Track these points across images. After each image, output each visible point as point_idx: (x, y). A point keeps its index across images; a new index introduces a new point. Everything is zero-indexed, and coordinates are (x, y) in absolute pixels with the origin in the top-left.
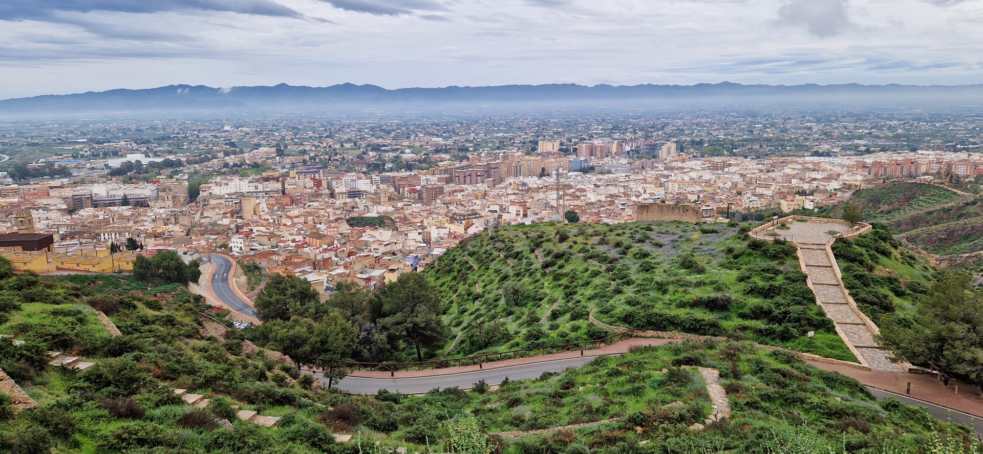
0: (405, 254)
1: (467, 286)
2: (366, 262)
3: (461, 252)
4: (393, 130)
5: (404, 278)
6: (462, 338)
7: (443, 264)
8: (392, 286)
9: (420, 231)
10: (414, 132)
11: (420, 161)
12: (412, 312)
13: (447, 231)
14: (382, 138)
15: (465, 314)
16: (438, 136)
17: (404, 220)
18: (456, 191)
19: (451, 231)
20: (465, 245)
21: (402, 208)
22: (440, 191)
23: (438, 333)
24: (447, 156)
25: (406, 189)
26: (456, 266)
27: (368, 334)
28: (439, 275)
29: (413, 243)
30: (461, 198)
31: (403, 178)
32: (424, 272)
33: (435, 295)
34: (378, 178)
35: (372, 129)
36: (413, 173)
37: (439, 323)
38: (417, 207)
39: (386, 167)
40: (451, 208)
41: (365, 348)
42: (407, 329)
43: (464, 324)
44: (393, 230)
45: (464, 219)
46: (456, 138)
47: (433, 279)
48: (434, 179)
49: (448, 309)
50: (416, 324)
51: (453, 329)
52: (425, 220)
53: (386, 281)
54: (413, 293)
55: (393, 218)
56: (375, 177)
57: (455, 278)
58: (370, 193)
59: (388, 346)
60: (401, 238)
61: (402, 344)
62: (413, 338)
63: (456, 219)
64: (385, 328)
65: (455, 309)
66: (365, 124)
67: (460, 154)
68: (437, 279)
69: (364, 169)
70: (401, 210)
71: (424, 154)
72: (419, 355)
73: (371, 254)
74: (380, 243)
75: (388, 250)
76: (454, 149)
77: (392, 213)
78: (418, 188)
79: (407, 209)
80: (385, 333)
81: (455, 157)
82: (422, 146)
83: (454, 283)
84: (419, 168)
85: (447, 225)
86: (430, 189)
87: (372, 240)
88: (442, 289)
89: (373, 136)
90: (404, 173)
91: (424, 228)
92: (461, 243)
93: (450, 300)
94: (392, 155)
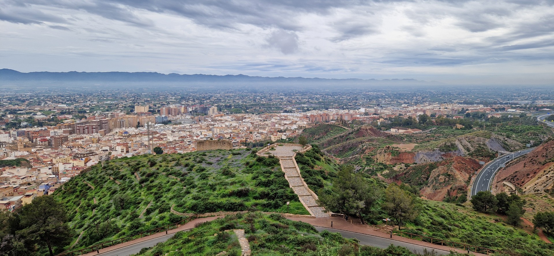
0: (38, 184)
1: (87, 201)
2: (6, 192)
3: (82, 178)
4: (27, 100)
5: (37, 200)
6: (84, 236)
7: (68, 188)
8: (27, 207)
9: (50, 167)
10: (44, 101)
11: (49, 120)
12: (44, 223)
13: (71, 165)
14: (18, 105)
15: (86, 219)
16: (62, 103)
17: (37, 160)
18: (77, 139)
19: (75, 165)
20: (85, 174)
21: (36, 152)
22: (66, 139)
23: (66, 234)
24: (70, 116)
25: (38, 139)
26: (78, 188)
27: (9, 242)
28: (65, 195)
29: (45, 175)
30: (81, 143)
31: (35, 132)
32: (53, 194)
33: (62, 209)
34: (15, 133)
35: (10, 99)
36: (43, 128)
37: (66, 228)
38: (47, 151)
39: (22, 125)
40: (74, 150)
41: (6, 253)
42: (40, 235)
43: (85, 226)
44: (28, 168)
45: (84, 157)
46: (77, 105)
47: (61, 199)
48: (60, 132)
49: (73, 217)
50: (48, 231)
51: (77, 230)
52: (54, 160)
53: (23, 204)
54: (45, 210)
55: (28, 159)
56: (13, 132)
57: (77, 196)
58: (9, 144)
59: (26, 249)
60: (35, 173)
61: (37, 246)
62: (46, 241)
63: (78, 157)
64: (22, 237)
65: (78, 216)
66: (4, 96)
67: (80, 115)
68: (64, 198)
69: (4, 127)
70: (34, 154)
71: (52, 116)
72: (51, 251)
73: (10, 186)
74: (18, 177)
75: (24, 182)
76: (75, 111)
77: (27, 156)
78: (48, 138)
79: (39, 153)
80: (23, 240)
81: (76, 116)
82: (50, 110)
83: (77, 199)
84: (48, 125)
85: (71, 161)
86: (58, 138)
87: (11, 176)
88: (68, 204)
89: (10, 103)
90: (36, 129)
91: (53, 164)
92: (81, 172)
93: (75, 211)
94: (26, 116)
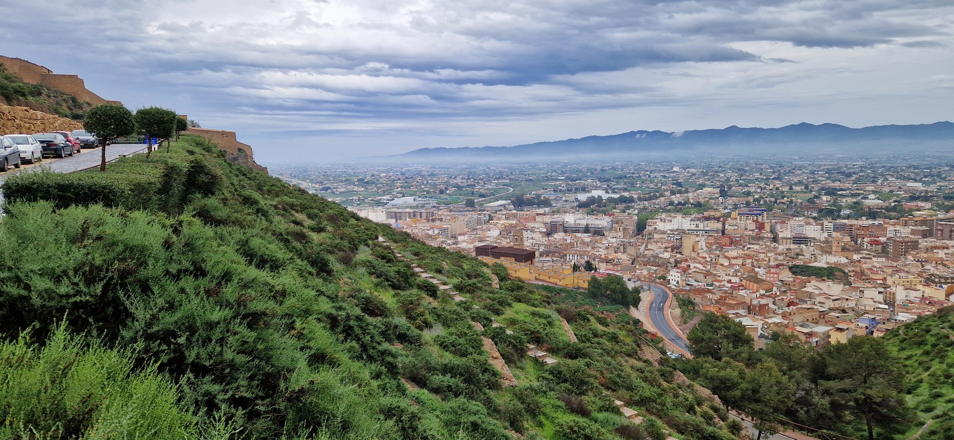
0: (859, 314)
1: (944, 366)
2: (809, 315)
3: (938, 322)
4: (854, 173)
5: (858, 341)
6: (934, 429)
7: (911, 333)
8: (840, 348)
9: (882, 290)
10: (883, 175)
11: (888, 209)
12: (865, 382)
13: (919, 294)
14: (839, 181)
15: (940, 399)
16: (915, 180)
17: (861, 275)
18: (936, 248)
19: (926, 295)
20: (946, 315)
21: (859, 261)
22: (915, 245)
23: (898, 413)
24: (928, 205)
25: (866, 240)
26: (931, 340)
27: (807, 394)
28: (903, 345)
29: (871, 302)
30: (944, 256)
31: (862, 228)
32: (883, 338)
33: (898, 368)
34: (831, 225)
35: (828, 171)
36: (876, 223)
37: (901, 402)
38: (878, 262)
39: (842, 213)
40: (928, 267)
41: (802, 409)
42: (856, 400)
43: (938, 412)
44: (845, 285)
45: (946, 283)
46: (942, 184)
47: (896, 349)
48: (905, 232)
49: (915, 388)
50: (868, 397)
51: (920, 414)
52: (889, 278)
53: (833, 341)
54: (867, 360)
55: (846, 271)
56: (828, 223)
57: (927, 353)
58: (820, 241)
59: (831, 414)
60: (855, 295)
61: (848, 416)
62: (863, 412)
63: (933, 282)
64: (827, 392)
65: (924, 390)
66: (820, 165)
67: (947, 203)
68: (903, 349)
69: (815, 215)
70: (857, 263)
71: (895, 201)
72: (871, 433)
73: (815, 307)
74: (828, 297)
75: (837, 306)
76: (938, 197)
77: (845, 265)
78: (883, 239)
79: (865, 263)
80: (828, 398)
81: (938, 205)
82: (892, 191)
83: (925, 358)
84: (886, 217)
85: (919, 287)
86: (900, 242)
87: (817, 292)
88: (907, 363)
89: (828, 178)
90: (864, 222)
91: (886, 287)
92: (939, 311)
93: (919, 378)
94: (850, 200)
